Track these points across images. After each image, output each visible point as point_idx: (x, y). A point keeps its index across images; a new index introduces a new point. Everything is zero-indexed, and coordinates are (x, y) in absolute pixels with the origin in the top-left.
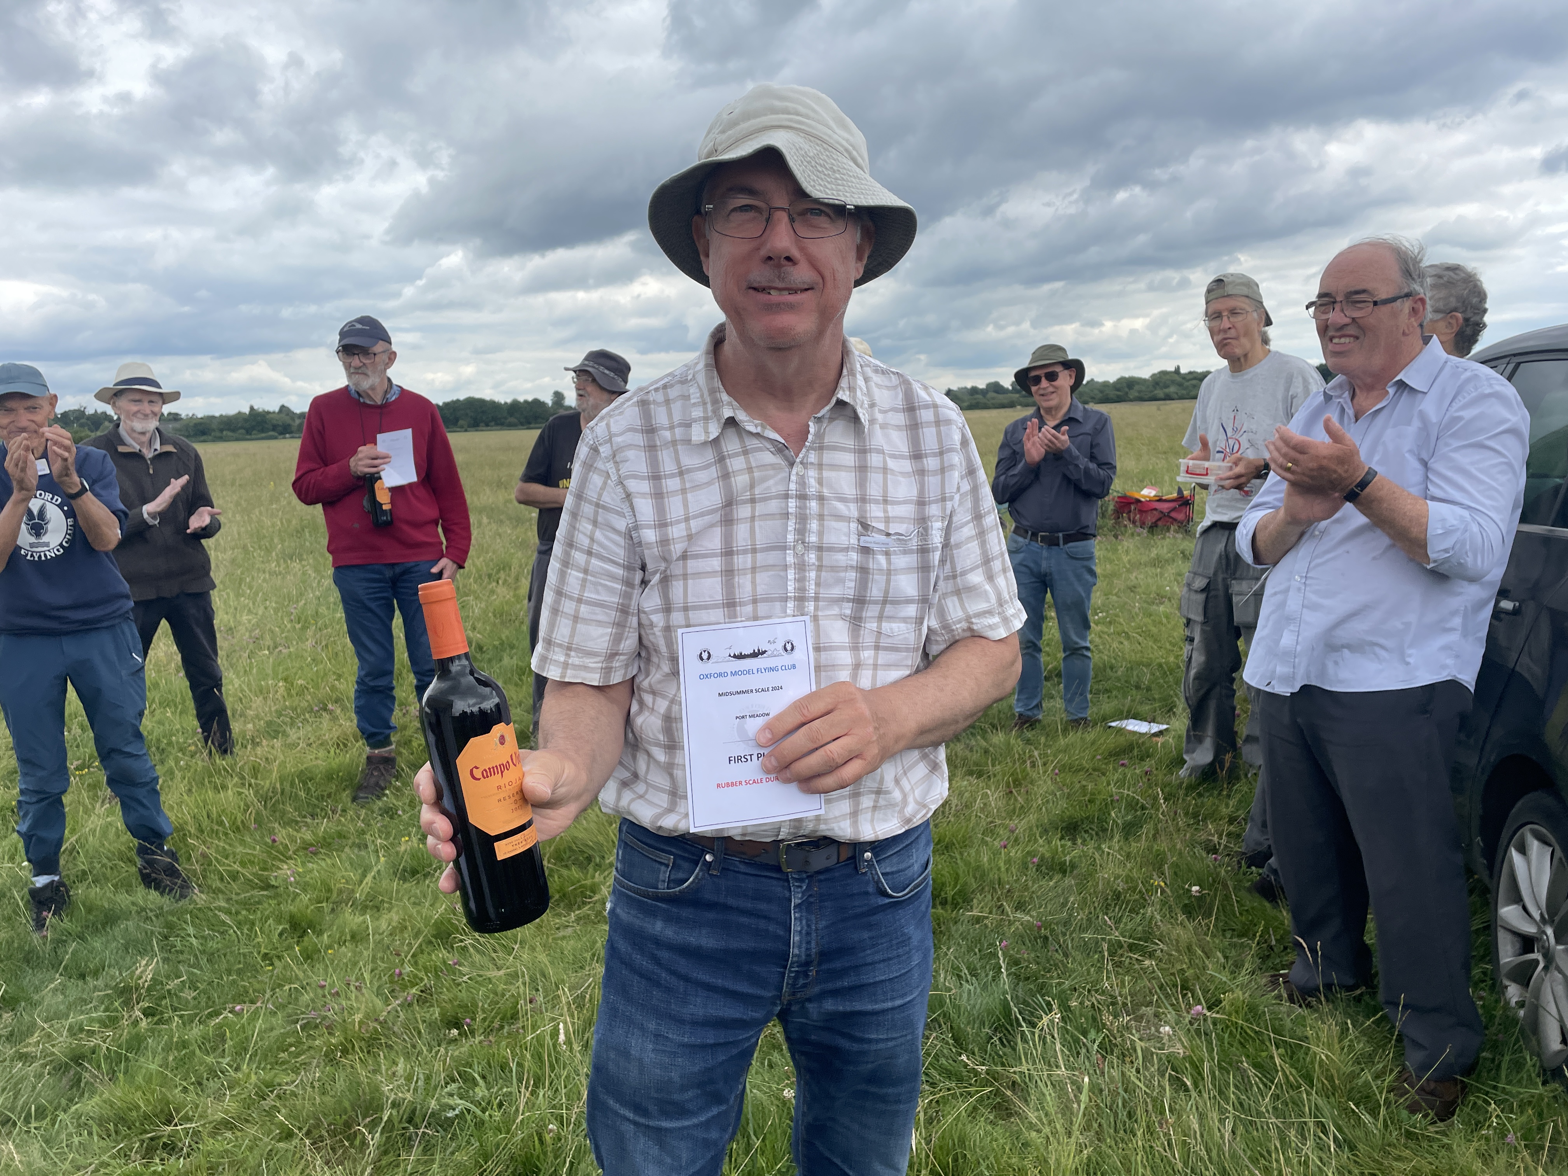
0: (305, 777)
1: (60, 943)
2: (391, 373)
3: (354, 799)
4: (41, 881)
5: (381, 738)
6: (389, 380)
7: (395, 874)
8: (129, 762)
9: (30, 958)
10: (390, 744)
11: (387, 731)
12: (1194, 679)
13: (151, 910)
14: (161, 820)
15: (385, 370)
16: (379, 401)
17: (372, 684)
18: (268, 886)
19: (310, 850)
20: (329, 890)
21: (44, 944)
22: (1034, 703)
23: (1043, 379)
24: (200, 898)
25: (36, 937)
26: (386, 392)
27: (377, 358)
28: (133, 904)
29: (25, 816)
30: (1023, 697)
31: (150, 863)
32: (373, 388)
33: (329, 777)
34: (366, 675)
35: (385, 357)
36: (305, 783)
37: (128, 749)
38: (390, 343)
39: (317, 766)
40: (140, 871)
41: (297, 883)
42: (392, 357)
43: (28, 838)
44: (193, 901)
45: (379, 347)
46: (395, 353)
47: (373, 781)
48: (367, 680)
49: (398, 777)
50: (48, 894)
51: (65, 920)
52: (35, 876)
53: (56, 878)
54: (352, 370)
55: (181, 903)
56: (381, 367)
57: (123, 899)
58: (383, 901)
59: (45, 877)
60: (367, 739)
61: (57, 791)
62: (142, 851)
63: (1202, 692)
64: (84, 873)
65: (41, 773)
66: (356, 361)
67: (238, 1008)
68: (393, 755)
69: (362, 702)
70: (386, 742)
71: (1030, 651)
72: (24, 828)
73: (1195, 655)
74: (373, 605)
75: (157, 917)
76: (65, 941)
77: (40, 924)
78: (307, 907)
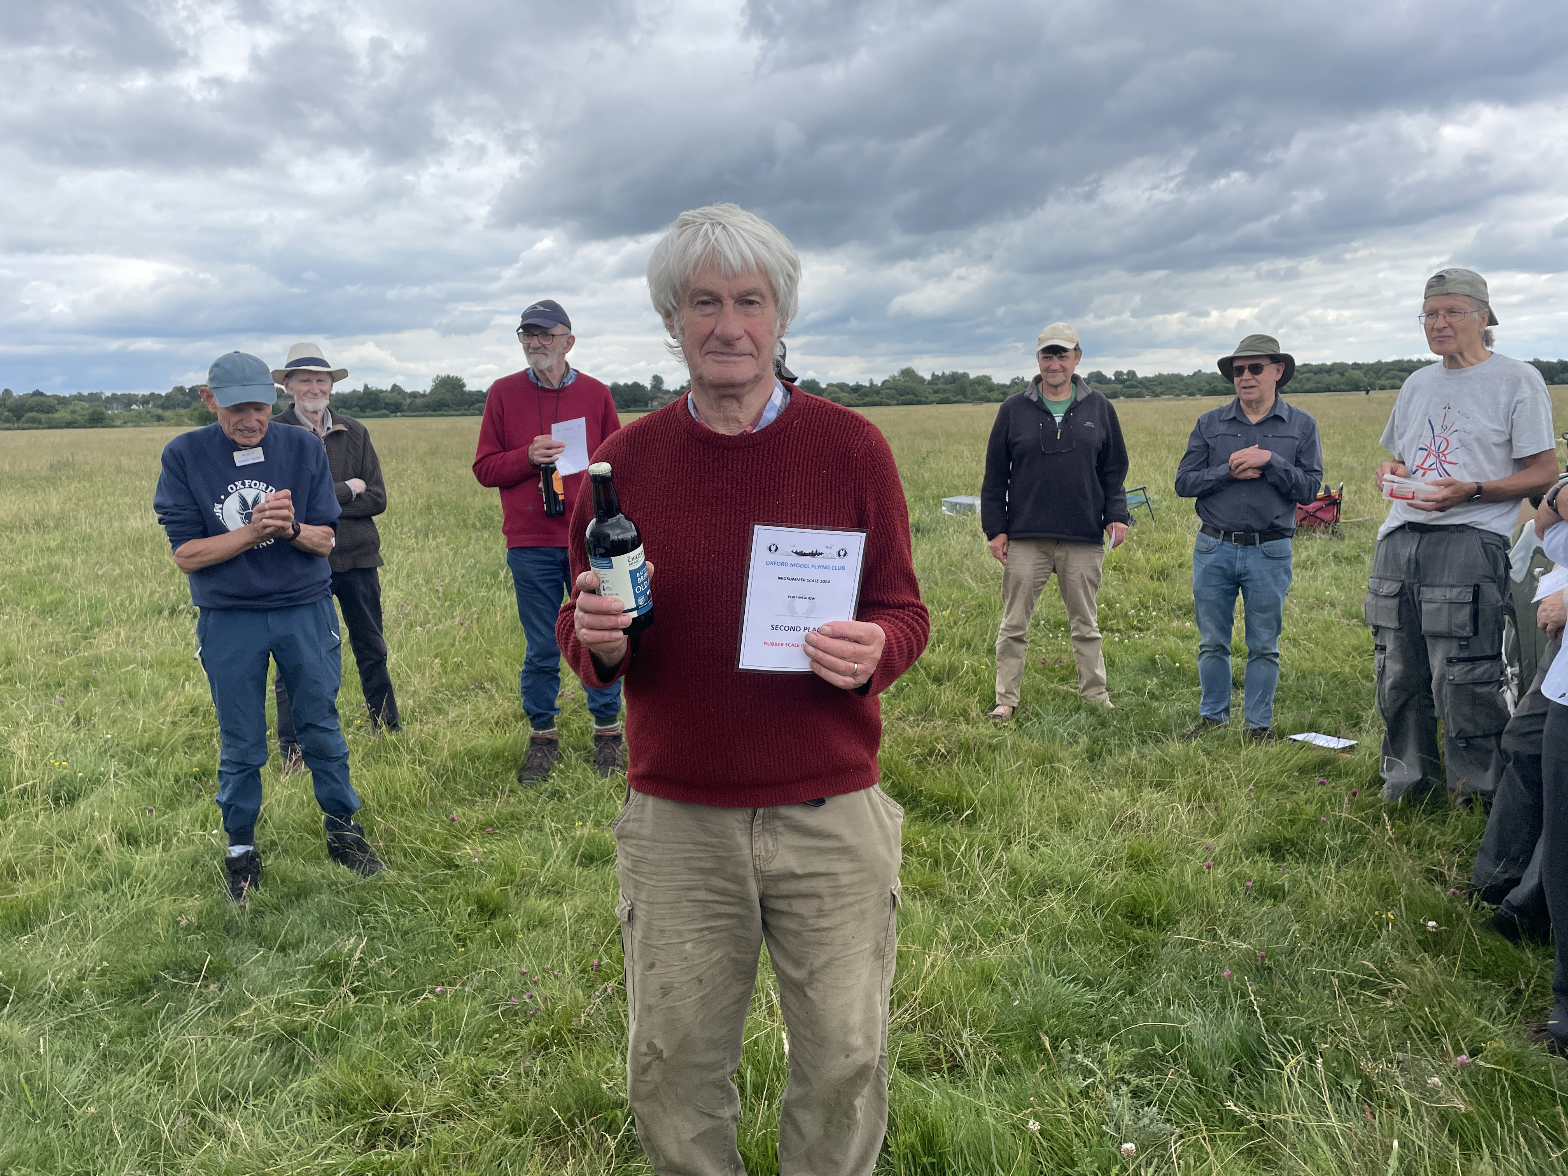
0: (474, 756)
1: (257, 913)
2: (569, 357)
3: (520, 780)
4: (237, 851)
5: (545, 719)
6: (567, 364)
7: (573, 860)
8: (322, 736)
9: (230, 928)
10: (553, 726)
11: (551, 713)
12: (1391, 689)
13: (342, 884)
14: (350, 795)
15: (564, 354)
16: (556, 385)
17: (540, 664)
18: (451, 864)
19: (488, 829)
20: (513, 873)
21: (243, 914)
22: (1222, 707)
23: (1246, 371)
24: (390, 875)
25: (233, 906)
26: (563, 377)
27: (555, 340)
28: (323, 877)
29: (224, 786)
30: (1208, 701)
31: (340, 838)
32: (550, 369)
33: (496, 756)
34: (535, 656)
35: (563, 340)
36: (474, 762)
37: (322, 724)
38: (570, 328)
39: (481, 746)
40: (329, 844)
41: (482, 864)
42: (570, 341)
43: (227, 807)
44: (381, 878)
45: (559, 329)
46: (573, 338)
47: (537, 761)
48: (535, 660)
49: (560, 759)
50: (243, 864)
51: (261, 889)
52: (232, 845)
53: (251, 848)
54: (531, 351)
55: (369, 878)
56: (559, 350)
57: (314, 872)
58: (564, 887)
59: (241, 847)
60: (532, 720)
61: (257, 763)
62: (331, 825)
63: (1400, 702)
64: (273, 843)
65: (244, 746)
66: (535, 342)
67: (439, 989)
68: (555, 737)
69: (529, 682)
70: (548, 723)
71: (1218, 654)
72: (224, 798)
73: (1388, 663)
74: (543, 587)
75: (348, 890)
76: (263, 912)
77: (237, 893)
78: (493, 889)
